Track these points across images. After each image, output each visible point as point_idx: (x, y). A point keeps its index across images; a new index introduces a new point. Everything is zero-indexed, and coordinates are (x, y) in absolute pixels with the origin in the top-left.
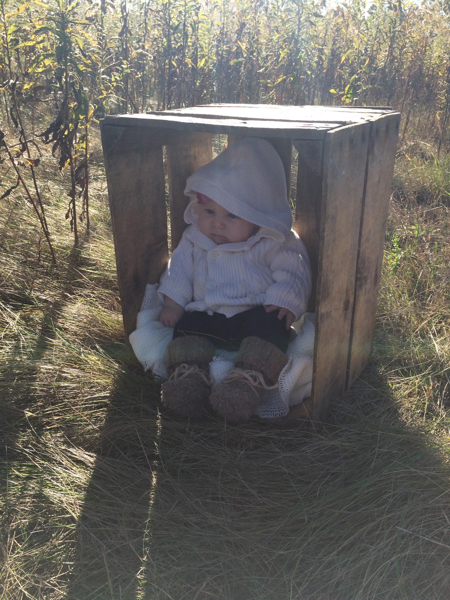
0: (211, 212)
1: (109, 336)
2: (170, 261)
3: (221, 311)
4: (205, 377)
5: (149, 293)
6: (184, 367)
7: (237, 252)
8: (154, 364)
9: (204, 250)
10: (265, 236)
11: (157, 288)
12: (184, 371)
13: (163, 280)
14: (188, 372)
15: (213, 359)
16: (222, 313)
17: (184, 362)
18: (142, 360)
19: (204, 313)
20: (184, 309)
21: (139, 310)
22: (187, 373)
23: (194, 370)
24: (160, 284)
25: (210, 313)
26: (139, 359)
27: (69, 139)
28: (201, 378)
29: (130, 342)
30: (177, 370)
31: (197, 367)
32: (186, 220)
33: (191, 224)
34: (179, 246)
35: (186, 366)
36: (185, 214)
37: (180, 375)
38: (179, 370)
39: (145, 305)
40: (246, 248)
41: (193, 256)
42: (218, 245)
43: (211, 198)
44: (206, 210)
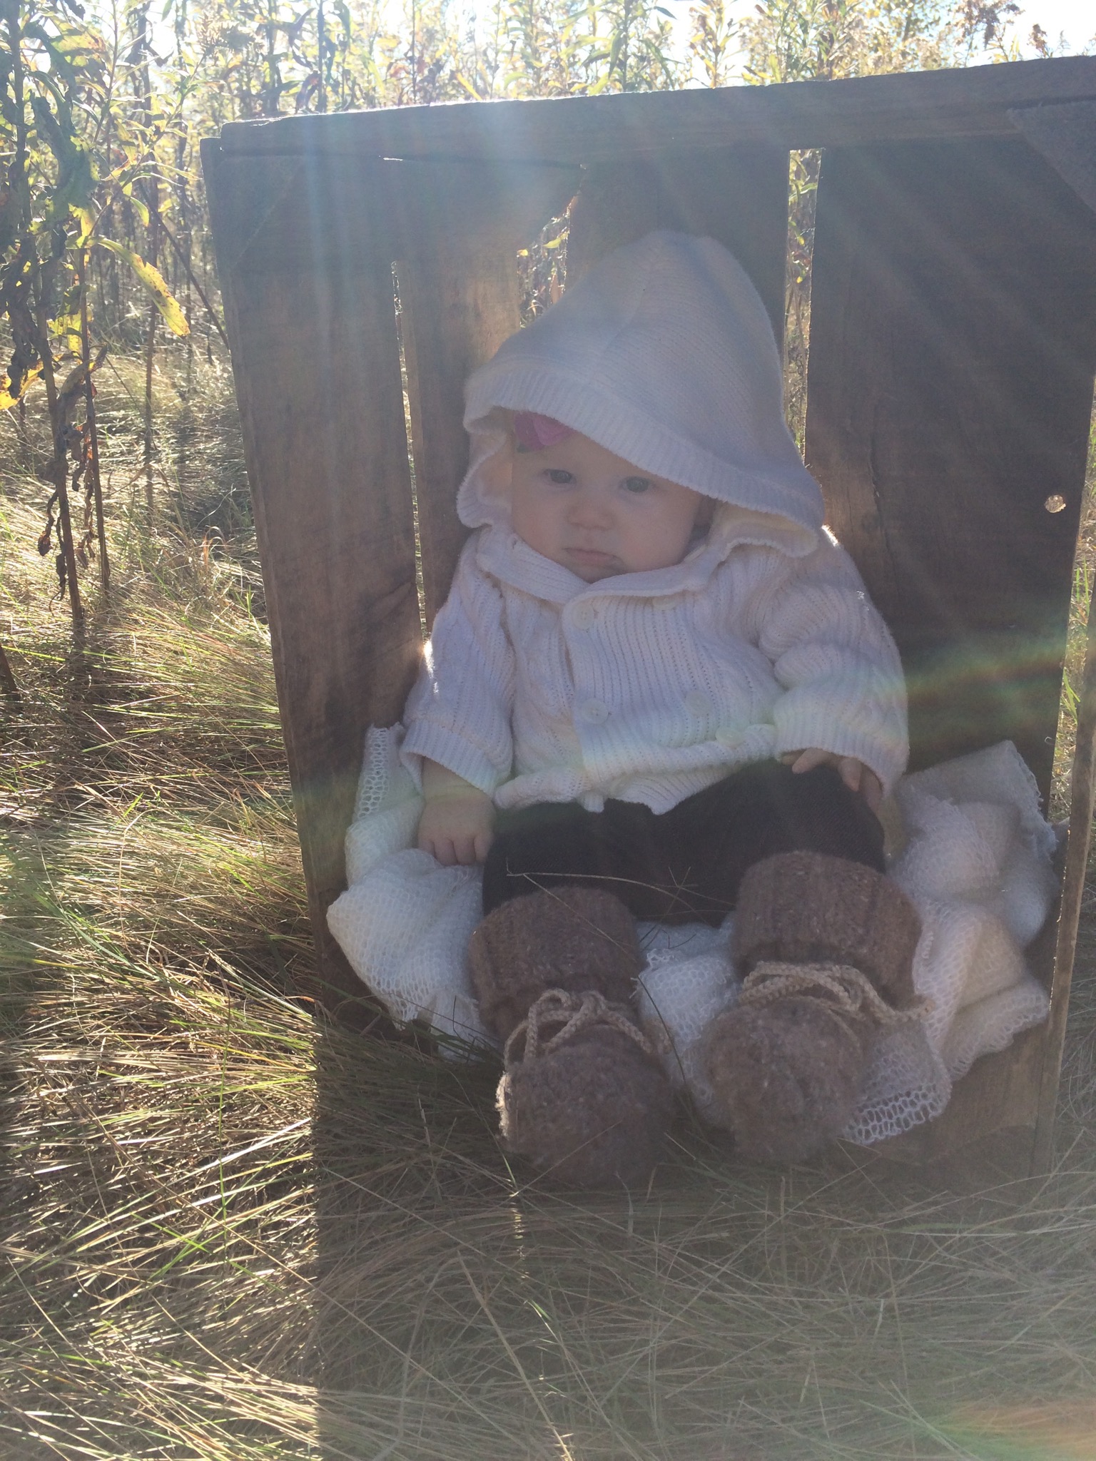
0: (561, 477)
1: (244, 915)
2: (427, 649)
3: (632, 795)
4: (634, 1028)
5: (381, 758)
6: (556, 1001)
7: (662, 598)
8: (435, 998)
9: (544, 603)
10: (748, 541)
11: (400, 740)
12: (559, 1015)
13: (417, 712)
14: (576, 1019)
15: (649, 959)
16: (635, 801)
17: (551, 984)
18: (384, 986)
19: (574, 808)
20: (493, 802)
21: (349, 821)
22: (571, 1022)
23: (595, 1010)
24: (406, 728)
25: (594, 805)
26: (372, 985)
27: (36, 290)
28: (623, 1034)
29: (333, 931)
30: (532, 1013)
31: (602, 998)
32: (466, 516)
33: (486, 526)
34: (453, 598)
35: (562, 995)
36: (460, 497)
37: (548, 1030)
38: (540, 1014)
39: (369, 799)
40: (693, 583)
41: (503, 625)
42: (591, 581)
43: (576, 426)
44: (546, 472)
